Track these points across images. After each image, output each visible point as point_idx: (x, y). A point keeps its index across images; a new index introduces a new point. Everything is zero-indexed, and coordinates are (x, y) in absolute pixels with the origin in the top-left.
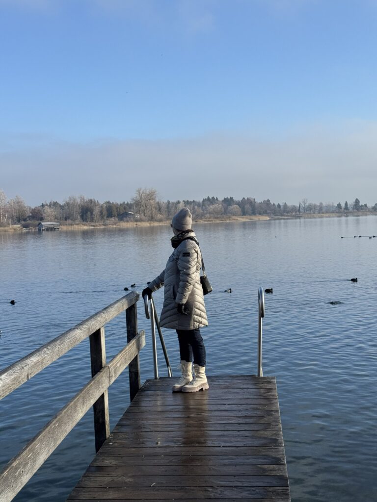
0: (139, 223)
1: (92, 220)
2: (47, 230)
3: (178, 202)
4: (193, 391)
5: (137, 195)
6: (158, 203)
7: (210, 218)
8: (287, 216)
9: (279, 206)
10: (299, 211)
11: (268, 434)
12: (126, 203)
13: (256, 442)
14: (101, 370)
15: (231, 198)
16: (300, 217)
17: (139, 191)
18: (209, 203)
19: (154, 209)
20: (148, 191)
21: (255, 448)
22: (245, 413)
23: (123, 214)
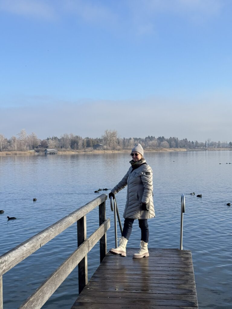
0: (106, 151)
1: (77, 148)
2: (50, 154)
3: (130, 139)
4: (139, 257)
5: (105, 134)
6: (118, 139)
7: (150, 149)
8: (198, 149)
9: (193, 142)
10: (205, 146)
11: (187, 287)
12: (98, 138)
13: (179, 292)
14: (84, 242)
15: (163, 137)
16: (206, 150)
17: (106, 132)
18: (149, 140)
19: (115, 143)
20: (112, 131)
21: (178, 295)
22: (172, 273)
23: (96, 145)
